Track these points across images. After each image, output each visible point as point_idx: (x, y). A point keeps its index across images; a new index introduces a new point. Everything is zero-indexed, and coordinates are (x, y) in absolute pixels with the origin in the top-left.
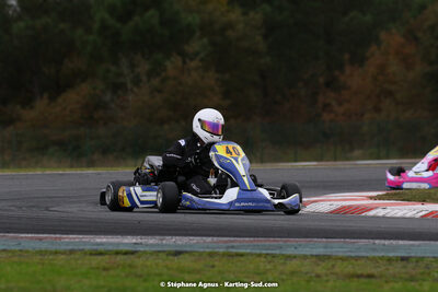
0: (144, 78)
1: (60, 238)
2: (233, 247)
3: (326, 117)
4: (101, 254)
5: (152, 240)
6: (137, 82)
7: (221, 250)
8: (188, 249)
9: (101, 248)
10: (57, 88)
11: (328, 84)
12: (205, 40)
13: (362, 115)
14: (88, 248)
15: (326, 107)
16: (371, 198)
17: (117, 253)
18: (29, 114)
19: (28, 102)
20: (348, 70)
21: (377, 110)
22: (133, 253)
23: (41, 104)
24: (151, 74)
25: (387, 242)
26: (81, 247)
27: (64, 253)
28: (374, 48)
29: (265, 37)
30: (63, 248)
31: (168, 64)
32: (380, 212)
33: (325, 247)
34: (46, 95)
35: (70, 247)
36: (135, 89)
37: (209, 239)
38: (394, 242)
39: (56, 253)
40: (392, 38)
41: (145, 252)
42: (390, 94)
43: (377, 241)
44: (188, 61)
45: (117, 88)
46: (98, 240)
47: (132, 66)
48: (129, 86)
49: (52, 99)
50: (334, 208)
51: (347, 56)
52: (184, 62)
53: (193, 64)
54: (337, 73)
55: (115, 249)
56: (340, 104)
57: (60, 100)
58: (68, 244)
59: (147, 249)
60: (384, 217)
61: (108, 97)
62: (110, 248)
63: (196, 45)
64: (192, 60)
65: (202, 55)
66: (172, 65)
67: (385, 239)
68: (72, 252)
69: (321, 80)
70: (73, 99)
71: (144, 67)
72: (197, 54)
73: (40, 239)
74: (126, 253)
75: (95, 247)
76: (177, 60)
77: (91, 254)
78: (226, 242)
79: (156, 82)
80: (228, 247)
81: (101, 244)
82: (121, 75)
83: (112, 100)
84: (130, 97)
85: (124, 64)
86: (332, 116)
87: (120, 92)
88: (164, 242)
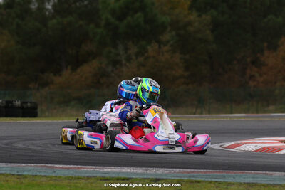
0: (134, 57)
1: (81, 168)
2: (193, 176)
3: (252, 84)
5: (140, 171)
6: (129, 59)
8: (164, 177)
9: (107, 176)
10: (77, 62)
11: (253, 63)
12: (174, 33)
13: (275, 83)
14: (99, 175)
15: (252, 77)
16: (282, 142)
18: (58, 80)
19: (58, 72)
20: (266, 53)
22: (128, 179)
23: (66, 73)
24: (137, 55)
26: (95, 175)
27: (83, 178)
28: (283, 39)
29: (212, 31)
30: (83, 175)
31: (149, 47)
33: (253, 178)
34: (69, 67)
35: (88, 175)
36: (128, 64)
37: (178, 170)
39: (78, 178)
41: (136, 179)
44: (162, 46)
45: (116, 63)
46: (105, 170)
47: (126, 49)
48: (124, 62)
49: (74, 69)
50: (257, 148)
51: (266, 44)
52: (160, 47)
53: (166, 48)
54: (259, 55)
55: (117, 176)
56: (261, 75)
57: (79, 71)
58: (86, 172)
59: (137, 177)
61: (110, 69)
62: (114, 176)
63: (167, 36)
64: (165, 45)
65: (171, 43)
66: (152, 49)
68: (89, 178)
69: (249, 60)
70: (87, 70)
71: (133, 50)
72: (168, 42)
73: (68, 169)
74: (124, 179)
75: (103, 175)
76: (156, 46)
77: (101, 180)
78: (188, 173)
79: (141, 59)
80: (190, 177)
81: (108, 173)
82: (118, 55)
83: (112, 71)
84: (124, 69)
85: (121, 47)
86: (256, 83)
87: (118, 66)
88: (148, 172)
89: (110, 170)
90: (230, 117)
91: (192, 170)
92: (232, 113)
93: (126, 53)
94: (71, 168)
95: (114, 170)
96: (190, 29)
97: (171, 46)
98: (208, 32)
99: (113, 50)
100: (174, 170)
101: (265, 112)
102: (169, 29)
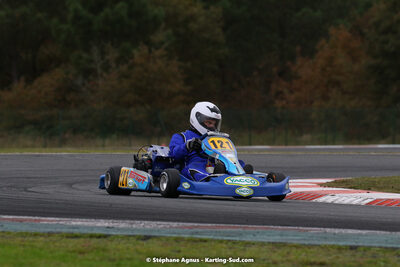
0: (114, 65)
1: (39, 221)
2: (197, 233)
3: (278, 104)
4: (76, 237)
5: (122, 224)
6: (106, 68)
7: (186, 236)
8: (156, 234)
9: (76, 231)
10: (33, 72)
11: (281, 74)
12: (170, 31)
13: (312, 102)
14: (65, 230)
15: (279, 94)
16: (321, 185)
17: (92, 236)
18: (7, 96)
19: (6, 85)
20: (299, 61)
21: (325, 98)
22: (105, 236)
23: (18, 86)
24: (120, 61)
25: (337, 231)
26: (58, 230)
27: (42, 235)
28: (323, 41)
29: (224, 29)
30: (42, 230)
31: (135, 52)
32: (329, 199)
33: (281, 235)
34: (22, 78)
35: (49, 230)
36: (105, 75)
37: (175, 224)
38: (343, 231)
39: (36, 235)
40: (340, 32)
41: (117, 236)
42: (337, 84)
43: (328, 230)
44: (153, 49)
45: (88, 73)
46: (74, 223)
47: (103, 53)
48: (99, 71)
49: (29, 81)
51: (298, 48)
52: (150, 51)
53: (158, 53)
54: (289, 63)
55: (90, 232)
56: (291, 92)
57: (36, 83)
58: (46, 226)
59: (119, 233)
60: (332, 204)
61: (79, 81)
62: (85, 231)
63: (160, 36)
64: (157, 49)
65: (166, 45)
66: (139, 53)
67: (335, 227)
68: (50, 234)
69: (275, 70)
70: (48, 82)
71: (113, 54)
72: (162, 43)
73: (21, 221)
74: (100, 237)
75: (71, 230)
76: (145, 50)
77: (67, 237)
78: (190, 228)
79: (124, 68)
80: (192, 233)
81: (77, 227)
82: (92, 61)
83: (84, 84)
84: (100, 82)
85: (95, 51)
86: (284, 102)
87: (91, 77)
88: (134, 226)
89: (79, 223)
90: (248, 150)
91: (196, 224)
92: (250, 145)
93: (102, 59)
94: (26, 220)
95: (86, 224)
96: (193, 26)
97: (166, 49)
98: (218, 30)
99: (85, 55)
100: (171, 223)
101: (297, 143)
102: (163, 25)
